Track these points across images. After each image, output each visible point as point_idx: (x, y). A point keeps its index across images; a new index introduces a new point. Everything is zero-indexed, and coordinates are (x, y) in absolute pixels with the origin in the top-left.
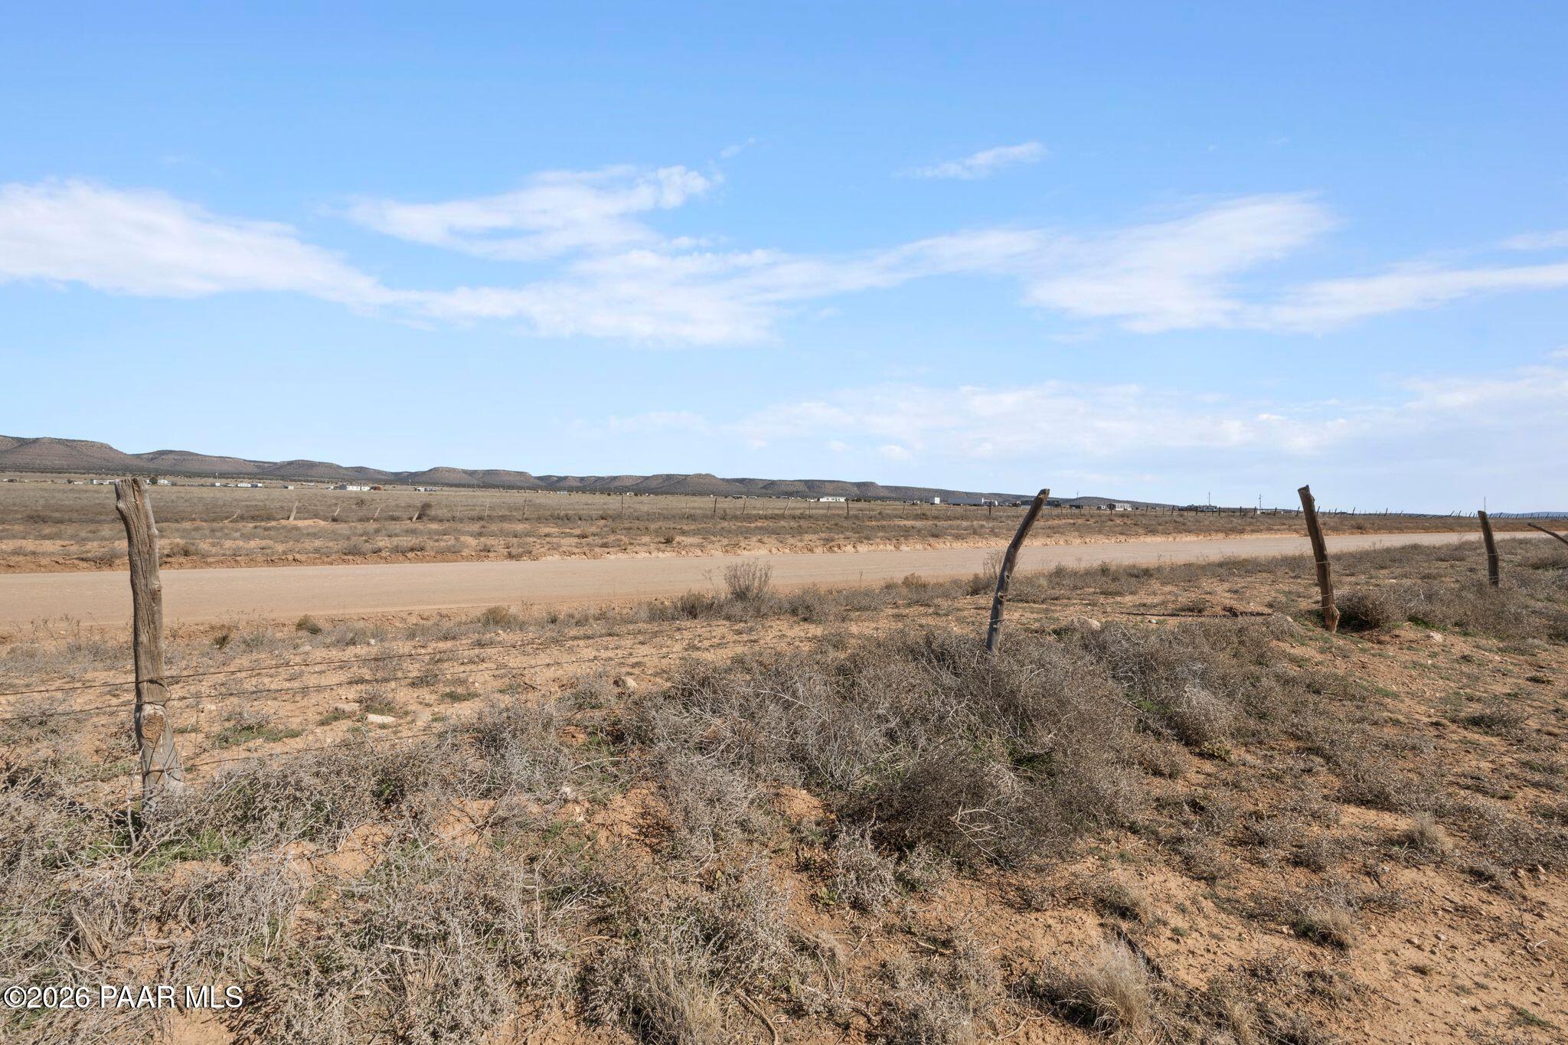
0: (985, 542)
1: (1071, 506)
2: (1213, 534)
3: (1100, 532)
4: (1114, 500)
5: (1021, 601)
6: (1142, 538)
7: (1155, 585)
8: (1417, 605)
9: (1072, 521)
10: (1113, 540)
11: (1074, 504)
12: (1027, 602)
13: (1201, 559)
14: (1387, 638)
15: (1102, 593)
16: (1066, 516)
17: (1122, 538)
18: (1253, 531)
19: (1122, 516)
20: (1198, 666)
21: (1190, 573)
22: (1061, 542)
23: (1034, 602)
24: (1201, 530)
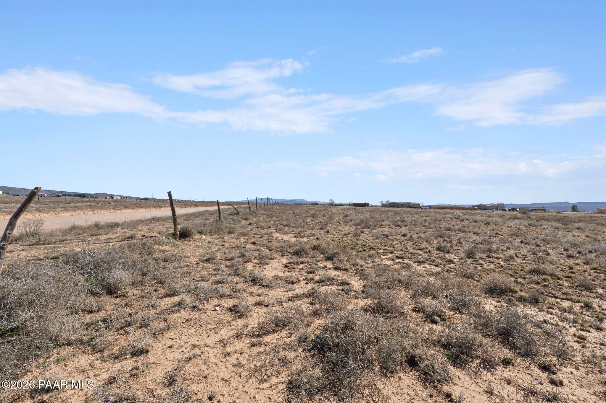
0: (31, 215)
1: (91, 197)
2: (151, 208)
3: (102, 208)
4: (114, 195)
5: (40, 244)
6: (122, 211)
7: (119, 229)
8: (200, 228)
9: (89, 204)
10: (109, 212)
11: (92, 196)
12: (43, 244)
13: (143, 218)
14: (191, 239)
15: (91, 236)
16: (87, 202)
17: (113, 211)
18: (165, 207)
19: (115, 201)
20: (122, 261)
21: (135, 224)
22: (82, 214)
23: (49, 244)
24: (147, 207)
